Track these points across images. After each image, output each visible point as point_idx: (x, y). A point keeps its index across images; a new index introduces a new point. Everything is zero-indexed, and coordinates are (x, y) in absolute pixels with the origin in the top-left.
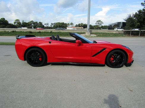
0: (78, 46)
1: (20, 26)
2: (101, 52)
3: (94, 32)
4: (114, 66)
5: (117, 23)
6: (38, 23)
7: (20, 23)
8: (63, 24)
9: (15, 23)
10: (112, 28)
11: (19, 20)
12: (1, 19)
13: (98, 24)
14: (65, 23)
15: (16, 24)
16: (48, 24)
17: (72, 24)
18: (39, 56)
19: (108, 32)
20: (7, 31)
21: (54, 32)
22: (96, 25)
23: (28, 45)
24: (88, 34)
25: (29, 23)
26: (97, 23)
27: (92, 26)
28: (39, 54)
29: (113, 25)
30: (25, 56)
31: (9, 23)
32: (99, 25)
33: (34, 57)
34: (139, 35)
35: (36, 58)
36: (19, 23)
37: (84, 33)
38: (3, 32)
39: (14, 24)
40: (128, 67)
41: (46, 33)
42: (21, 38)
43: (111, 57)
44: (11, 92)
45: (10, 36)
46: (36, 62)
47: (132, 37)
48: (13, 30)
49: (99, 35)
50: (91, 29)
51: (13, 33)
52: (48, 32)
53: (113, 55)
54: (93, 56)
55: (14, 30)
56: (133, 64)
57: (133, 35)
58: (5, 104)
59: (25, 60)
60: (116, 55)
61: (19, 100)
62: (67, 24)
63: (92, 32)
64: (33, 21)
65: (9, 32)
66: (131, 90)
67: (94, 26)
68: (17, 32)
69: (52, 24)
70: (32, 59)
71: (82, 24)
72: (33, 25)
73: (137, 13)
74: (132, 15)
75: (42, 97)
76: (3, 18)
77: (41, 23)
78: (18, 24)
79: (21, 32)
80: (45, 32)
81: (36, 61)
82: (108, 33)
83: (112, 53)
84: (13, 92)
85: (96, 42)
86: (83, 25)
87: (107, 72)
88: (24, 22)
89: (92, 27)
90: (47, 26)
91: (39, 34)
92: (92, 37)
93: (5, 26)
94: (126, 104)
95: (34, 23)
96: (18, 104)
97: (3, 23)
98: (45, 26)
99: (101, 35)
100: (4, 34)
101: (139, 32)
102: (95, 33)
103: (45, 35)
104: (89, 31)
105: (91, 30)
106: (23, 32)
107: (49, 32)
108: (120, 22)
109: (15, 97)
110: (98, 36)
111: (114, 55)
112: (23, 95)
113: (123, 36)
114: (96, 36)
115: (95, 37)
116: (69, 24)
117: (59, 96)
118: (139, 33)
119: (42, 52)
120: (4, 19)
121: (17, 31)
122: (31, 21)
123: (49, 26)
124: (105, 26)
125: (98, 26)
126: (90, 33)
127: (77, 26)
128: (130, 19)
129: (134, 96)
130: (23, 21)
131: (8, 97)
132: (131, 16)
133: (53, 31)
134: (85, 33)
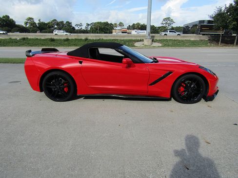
0: (126, 67)
1: (35, 28)
2: (164, 77)
3: (158, 39)
4: (185, 100)
5: (198, 22)
6: (65, 22)
7: (35, 23)
8: (106, 24)
9: (26, 23)
10: (189, 30)
11: (32, 19)
12: (4, 17)
13: (165, 25)
14: (109, 23)
15: (27, 26)
16: (81, 25)
17: (121, 24)
18: (63, 84)
19: (183, 39)
20: (13, 38)
21: (91, 39)
22: (162, 27)
23: (46, 66)
24: (147, 42)
25: (49, 23)
26: (164, 22)
27: (156, 27)
28: (63, 81)
29: (191, 27)
30: (42, 84)
31: (16, 24)
32: (167, 25)
33: (55, 86)
34: (235, 43)
35: (60, 88)
36: (33, 24)
37: (141, 41)
38: (8, 41)
39: (24, 26)
40: (209, 103)
41: (77, 41)
42: (34, 55)
43: (180, 85)
44: (19, 144)
45: (19, 46)
46: (60, 94)
47: (223, 46)
48: (23, 37)
49: (166, 43)
50: (154, 33)
51: (24, 42)
52: (81, 39)
53: (184, 82)
54: (151, 85)
55: (26, 37)
56: (217, 97)
57: (223, 44)
58: (11, 163)
59: (41, 91)
60: (188, 83)
61: (31, 157)
62: (112, 25)
63: (155, 39)
64: (55, 20)
65: (16, 39)
66: (208, 141)
67: (159, 28)
68: (30, 39)
69: (88, 25)
70: (53, 90)
71: (138, 24)
72: (56, 26)
73: (233, 5)
74: (223, 9)
75: (66, 153)
76: (6, 16)
77: (69, 23)
78: (31, 25)
79: (37, 39)
80: (76, 39)
81: (59, 92)
82: (182, 41)
83: (182, 79)
84: (23, 145)
85: (157, 61)
86: (140, 26)
87: (172, 111)
88: (41, 21)
89: (154, 30)
90: (80, 28)
91: (66, 42)
92: (154, 47)
93: (10, 29)
94: (196, 164)
95: (58, 24)
96: (30, 163)
97: (7, 24)
98: (77, 28)
99: (170, 43)
100: (9, 42)
101: (235, 38)
102: (160, 40)
103: (76, 45)
104: (149, 37)
105: (153, 35)
106: (40, 39)
107: (83, 38)
108: (204, 21)
109: (25, 153)
110: (164, 46)
111: (186, 82)
112: (38, 149)
113: (207, 46)
114: (160, 45)
115: (159, 47)
116: (116, 24)
117: (93, 151)
118: (234, 40)
119: (67, 78)
120: (8, 17)
121: (29, 37)
122: (53, 21)
123: (84, 28)
124: (177, 27)
125: (165, 27)
126: (151, 40)
127: (129, 28)
128: (220, 16)
129: (212, 151)
130: (39, 20)
131: (14, 153)
132: (223, 11)
133: (89, 38)
134: (143, 40)
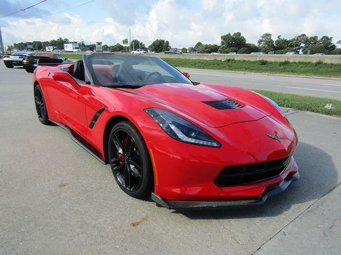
6: (319, 38)
7: (272, 41)
9: (260, 42)
11: (270, 35)
15: (261, 45)
25: (292, 40)
36: (270, 42)
39: (257, 45)
48: (229, 58)
52: (310, 63)
64: (304, 35)
68: (236, 61)
72: (302, 45)
77: (327, 40)
78: (266, 44)
88: (282, 38)
95: (307, 41)
97: (236, 44)
122: (300, 36)
130: (279, 37)
